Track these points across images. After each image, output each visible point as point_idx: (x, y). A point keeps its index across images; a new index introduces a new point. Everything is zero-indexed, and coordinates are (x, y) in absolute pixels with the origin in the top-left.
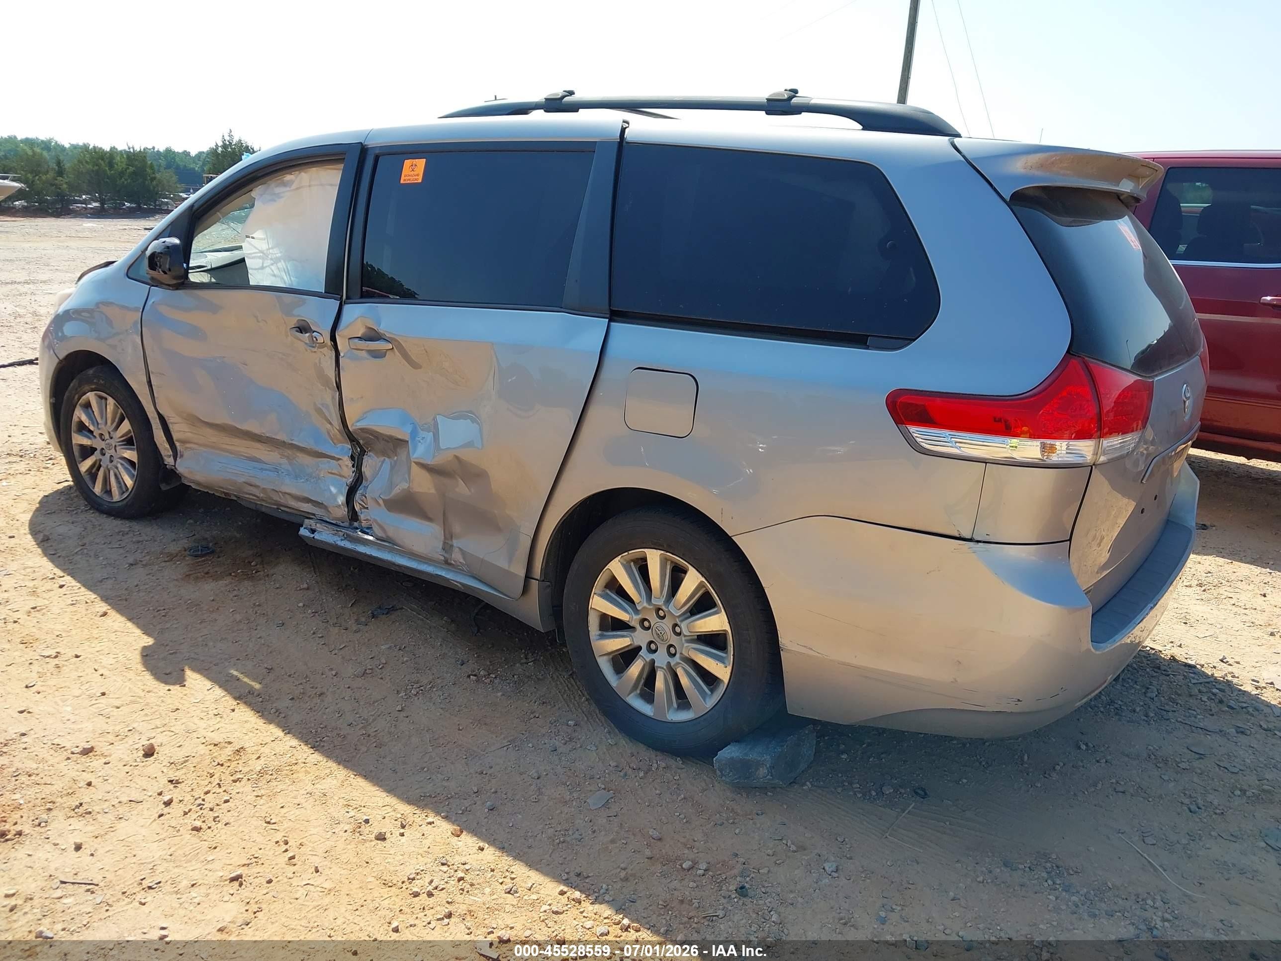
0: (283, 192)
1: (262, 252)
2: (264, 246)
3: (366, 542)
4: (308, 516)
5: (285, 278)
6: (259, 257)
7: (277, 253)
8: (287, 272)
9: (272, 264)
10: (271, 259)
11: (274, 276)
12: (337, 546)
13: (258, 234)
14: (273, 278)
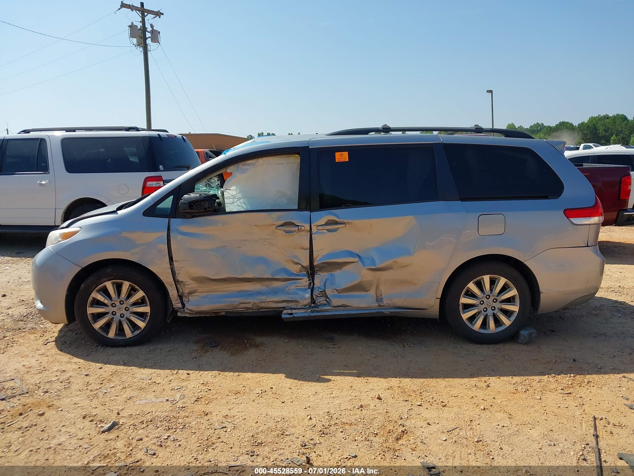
0: (249, 168)
1: (232, 195)
2: (234, 193)
3: (327, 311)
4: (284, 308)
5: (244, 206)
6: (232, 198)
7: (240, 195)
8: (244, 203)
9: (237, 201)
10: (237, 198)
11: (239, 206)
12: (311, 316)
13: (233, 188)
14: (239, 207)
